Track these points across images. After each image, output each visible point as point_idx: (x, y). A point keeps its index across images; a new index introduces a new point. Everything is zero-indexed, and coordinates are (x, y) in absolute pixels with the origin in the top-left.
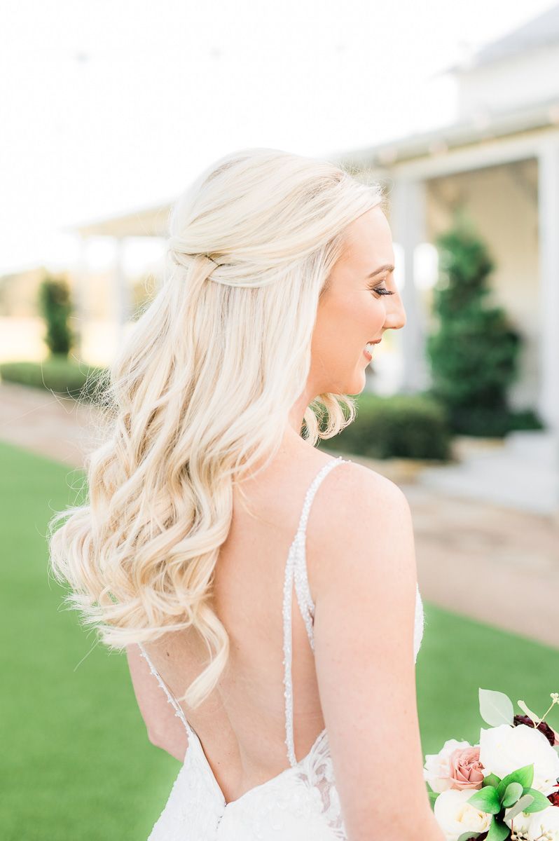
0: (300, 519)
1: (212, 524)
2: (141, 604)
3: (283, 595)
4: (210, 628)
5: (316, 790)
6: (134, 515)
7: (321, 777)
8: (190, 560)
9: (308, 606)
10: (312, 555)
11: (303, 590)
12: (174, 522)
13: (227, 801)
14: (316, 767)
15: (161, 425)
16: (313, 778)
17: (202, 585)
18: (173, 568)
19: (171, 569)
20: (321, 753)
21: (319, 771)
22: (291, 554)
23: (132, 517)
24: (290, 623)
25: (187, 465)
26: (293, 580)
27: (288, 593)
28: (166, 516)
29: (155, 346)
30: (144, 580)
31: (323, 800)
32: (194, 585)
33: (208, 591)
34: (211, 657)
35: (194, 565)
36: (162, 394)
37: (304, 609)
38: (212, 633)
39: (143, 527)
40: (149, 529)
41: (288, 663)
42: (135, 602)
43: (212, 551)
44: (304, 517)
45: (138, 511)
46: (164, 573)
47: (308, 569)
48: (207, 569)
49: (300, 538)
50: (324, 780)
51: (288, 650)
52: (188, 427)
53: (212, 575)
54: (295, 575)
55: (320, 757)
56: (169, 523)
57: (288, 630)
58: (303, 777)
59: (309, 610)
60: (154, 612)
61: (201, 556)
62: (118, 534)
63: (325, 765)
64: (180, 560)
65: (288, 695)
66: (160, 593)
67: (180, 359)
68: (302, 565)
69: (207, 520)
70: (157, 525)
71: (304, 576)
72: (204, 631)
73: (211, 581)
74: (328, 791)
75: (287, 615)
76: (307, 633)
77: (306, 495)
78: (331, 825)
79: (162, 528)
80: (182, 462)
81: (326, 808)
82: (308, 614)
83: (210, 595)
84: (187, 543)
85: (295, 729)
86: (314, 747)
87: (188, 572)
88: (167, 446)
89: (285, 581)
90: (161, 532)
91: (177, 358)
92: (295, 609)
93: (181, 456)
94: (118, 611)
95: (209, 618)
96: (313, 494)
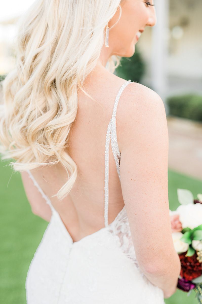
0: (113, 111)
1: (67, 112)
2: (31, 149)
3: (105, 148)
4: (67, 162)
5: (117, 237)
6: (27, 106)
7: (119, 231)
8: (57, 129)
9: (117, 153)
10: (119, 129)
11: (115, 145)
12: (47, 110)
13: (74, 241)
14: (117, 227)
15: (40, 60)
16: (116, 232)
17: (63, 142)
18: (48, 133)
19: (47, 133)
20: (119, 221)
21: (119, 228)
22: (109, 128)
23: (26, 107)
24: (108, 161)
25: (55, 81)
26: (110, 141)
27: (107, 147)
28: (43, 106)
29: (37, 20)
30: (33, 138)
31: (120, 241)
32: (59, 141)
33: (66, 144)
34: (69, 176)
35: (60, 131)
36: (41, 45)
37: (115, 155)
38: (68, 164)
39: (32, 111)
40: (35, 113)
41: (107, 181)
42: (28, 148)
43: (68, 125)
44: (115, 110)
45: (29, 103)
46: (42, 135)
47: (117, 135)
48: (65, 134)
49: (113, 120)
50: (121, 232)
51: (107, 174)
52: (55, 61)
53: (68, 137)
54: (111, 138)
55: (119, 222)
56: (45, 110)
57: (107, 164)
58: (111, 231)
59: (117, 155)
60: (38, 153)
61: (62, 127)
62: (19, 115)
63: (121, 226)
64: (53, 129)
65: (107, 195)
66: (41, 145)
67: (50, 26)
68: (114, 134)
69: (65, 110)
70: (39, 111)
71: (115, 139)
72: (64, 164)
73: (67, 140)
74: (122, 237)
75: (107, 158)
76: (116, 166)
77: (115, 99)
78: (124, 252)
79: (42, 112)
80: (52, 79)
81: (122, 244)
82: (117, 157)
83: (67, 146)
84: (56, 121)
85: (109, 210)
86: (116, 218)
87: (56, 135)
88: (43, 71)
89: (106, 141)
90: (41, 115)
91: (49, 25)
92: (111, 154)
93: (52, 76)
94: (18, 153)
95: (66, 157)
96: (119, 98)
